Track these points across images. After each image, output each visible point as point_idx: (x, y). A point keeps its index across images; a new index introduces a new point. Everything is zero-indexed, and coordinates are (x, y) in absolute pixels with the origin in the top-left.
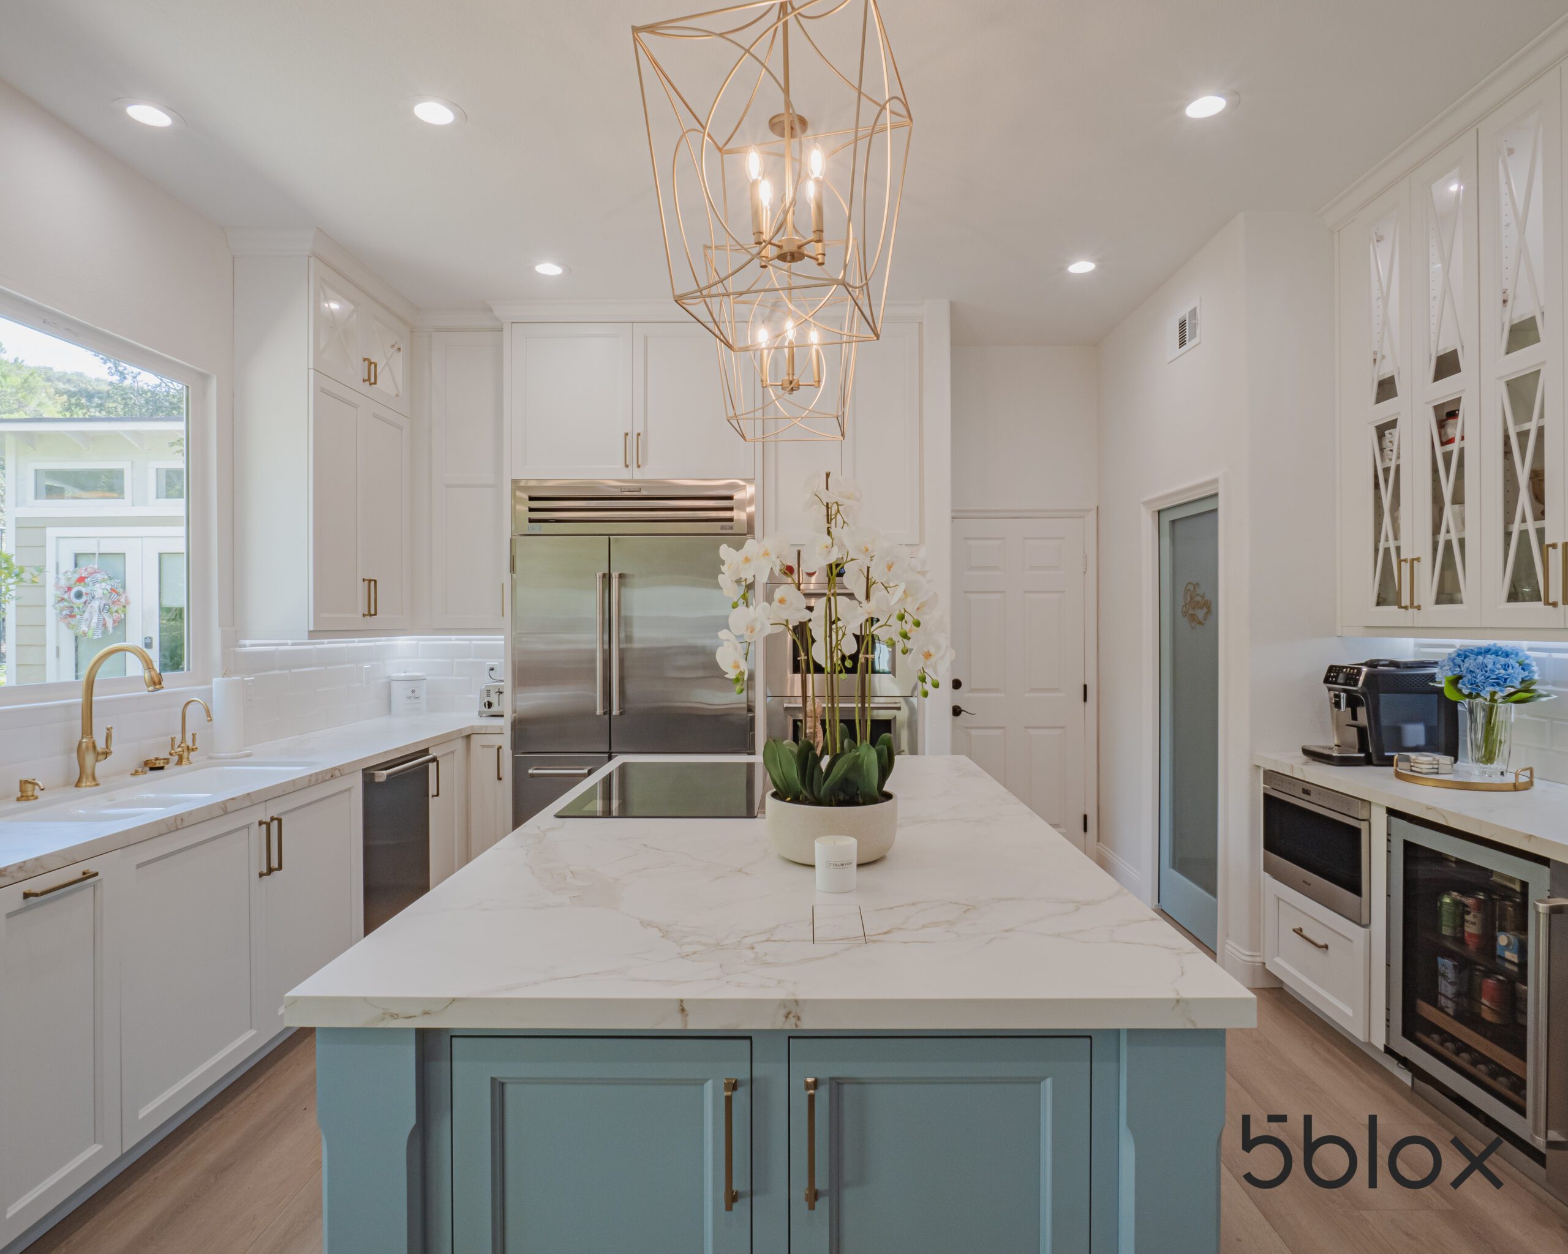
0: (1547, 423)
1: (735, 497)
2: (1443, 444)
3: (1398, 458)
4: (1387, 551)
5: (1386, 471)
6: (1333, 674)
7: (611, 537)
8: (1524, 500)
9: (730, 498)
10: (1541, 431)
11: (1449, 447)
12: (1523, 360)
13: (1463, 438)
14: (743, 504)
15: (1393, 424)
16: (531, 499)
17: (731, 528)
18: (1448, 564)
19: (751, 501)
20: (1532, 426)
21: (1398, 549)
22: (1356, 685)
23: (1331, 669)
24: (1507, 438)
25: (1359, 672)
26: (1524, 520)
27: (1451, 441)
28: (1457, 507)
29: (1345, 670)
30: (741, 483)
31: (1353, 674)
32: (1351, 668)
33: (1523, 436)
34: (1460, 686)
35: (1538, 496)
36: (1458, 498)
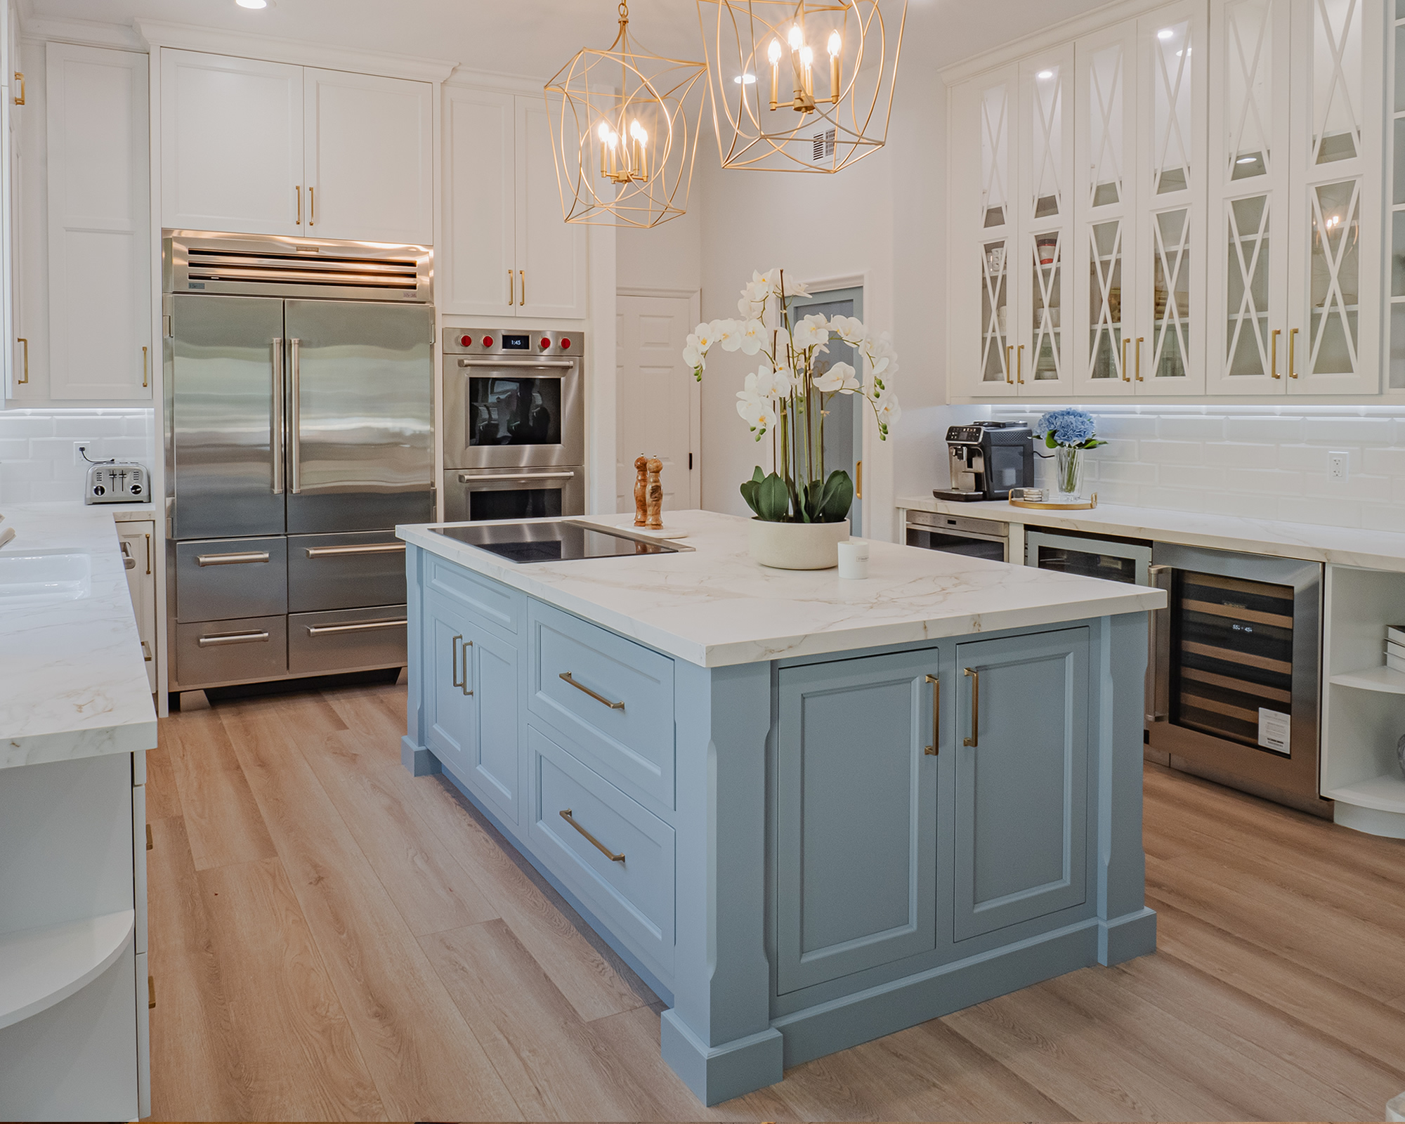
0: (1123, 256)
1: (417, 264)
2: (1042, 262)
3: (1005, 268)
4: (994, 339)
5: (994, 279)
6: (953, 433)
7: (286, 299)
8: (1105, 308)
9: (413, 264)
10: (1118, 262)
11: (1047, 266)
12: (1106, 213)
13: (1059, 260)
14: (425, 270)
15: (1000, 245)
16: (191, 252)
17: (414, 295)
18: (1046, 352)
19: (431, 265)
20: (1112, 258)
21: (1004, 339)
22: (977, 439)
23: (951, 429)
24: (1093, 264)
25: (979, 430)
26: (1105, 322)
27: (1051, 261)
28: (1054, 310)
29: (964, 430)
30: (422, 249)
31: (973, 432)
32: (970, 428)
33: (1105, 265)
34: (1056, 438)
35: (1116, 308)
36: (1055, 303)
